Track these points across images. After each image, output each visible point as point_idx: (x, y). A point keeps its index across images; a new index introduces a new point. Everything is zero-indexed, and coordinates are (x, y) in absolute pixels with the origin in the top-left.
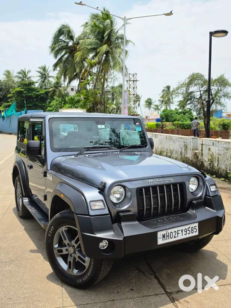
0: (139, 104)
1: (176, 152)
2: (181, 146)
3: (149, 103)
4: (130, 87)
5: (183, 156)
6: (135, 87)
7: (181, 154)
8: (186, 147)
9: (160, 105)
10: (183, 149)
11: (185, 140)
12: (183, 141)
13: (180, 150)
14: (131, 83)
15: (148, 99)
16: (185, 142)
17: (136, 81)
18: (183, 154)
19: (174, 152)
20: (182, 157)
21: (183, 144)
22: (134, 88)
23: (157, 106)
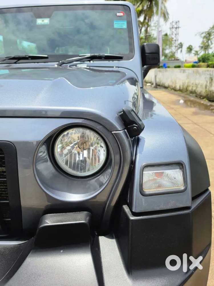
0: (181, 51)
1: (201, 86)
2: (207, 79)
3: (190, 49)
4: (172, 34)
5: (207, 89)
6: (177, 33)
7: (206, 87)
8: (212, 80)
9: (199, 51)
10: (209, 82)
11: (211, 73)
12: (209, 73)
13: (205, 83)
14: (174, 30)
15: (189, 46)
16: (211, 74)
17: (179, 28)
18: (208, 87)
19: (199, 86)
20: (206, 91)
21: (209, 76)
22: (176, 35)
23: (197, 52)
